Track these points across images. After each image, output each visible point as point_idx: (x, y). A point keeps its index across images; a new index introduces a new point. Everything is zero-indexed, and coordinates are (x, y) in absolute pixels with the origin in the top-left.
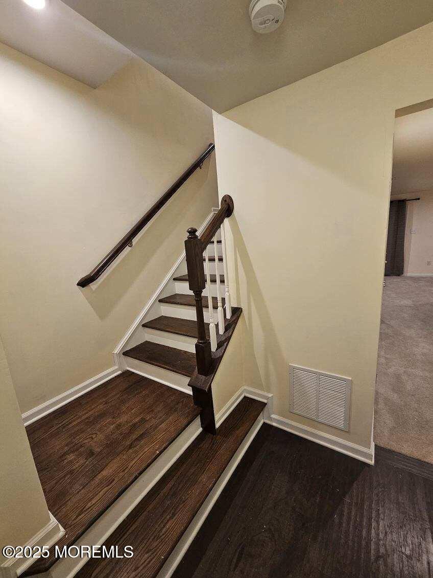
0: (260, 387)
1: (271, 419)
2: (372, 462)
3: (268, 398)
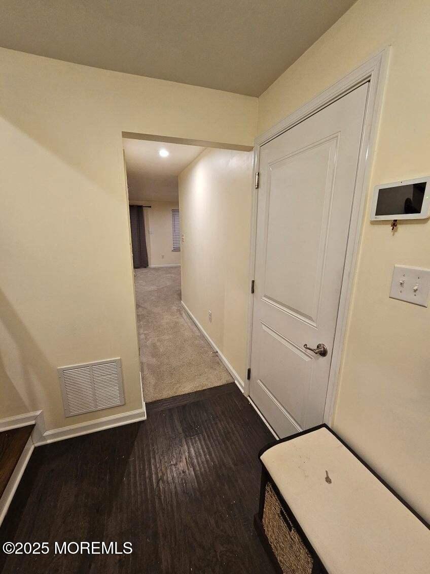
0: (23, 409)
1: (45, 438)
2: (145, 418)
3: (35, 417)
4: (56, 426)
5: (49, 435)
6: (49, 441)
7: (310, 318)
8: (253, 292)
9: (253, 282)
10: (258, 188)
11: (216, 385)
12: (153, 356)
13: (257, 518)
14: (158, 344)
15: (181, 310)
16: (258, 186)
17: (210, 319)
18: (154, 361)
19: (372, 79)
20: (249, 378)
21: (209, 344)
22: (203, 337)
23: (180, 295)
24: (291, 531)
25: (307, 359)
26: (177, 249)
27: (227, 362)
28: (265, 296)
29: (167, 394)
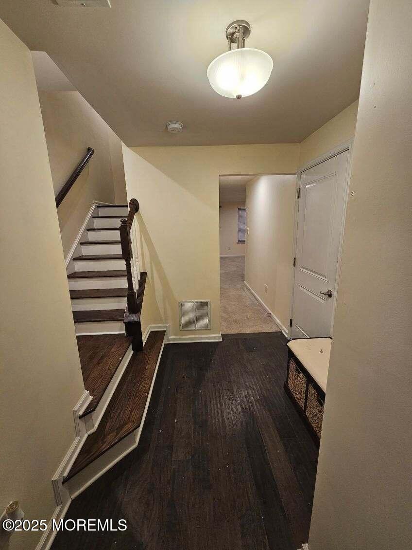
0: (161, 321)
1: (169, 340)
2: (221, 340)
3: (166, 327)
4: (175, 335)
5: (171, 339)
6: (171, 342)
7: (324, 276)
8: (294, 265)
9: (295, 258)
10: (299, 198)
11: (268, 331)
12: (224, 312)
13: (286, 383)
14: (227, 306)
15: (244, 287)
16: (299, 196)
17: (266, 291)
18: (225, 315)
19: (350, 148)
20: (291, 325)
21: (265, 309)
22: (261, 305)
23: (243, 278)
24: (299, 373)
25: (323, 302)
26: (242, 242)
27: (277, 319)
28: (302, 267)
29: (234, 331)
